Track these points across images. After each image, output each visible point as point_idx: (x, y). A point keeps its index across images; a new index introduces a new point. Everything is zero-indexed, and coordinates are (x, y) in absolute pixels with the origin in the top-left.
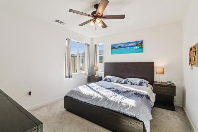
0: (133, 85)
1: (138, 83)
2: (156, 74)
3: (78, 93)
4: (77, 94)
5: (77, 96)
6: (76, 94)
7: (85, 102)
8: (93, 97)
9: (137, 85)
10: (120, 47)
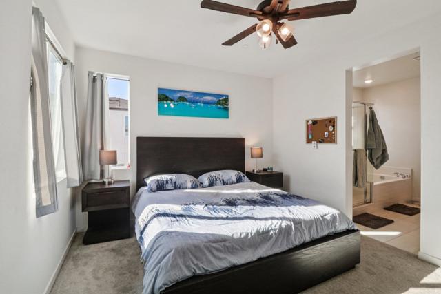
0: (227, 184)
1: (234, 179)
2: (252, 157)
3: (214, 245)
4: (218, 250)
5: (222, 255)
6: (215, 252)
7: (260, 259)
8: (271, 232)
9: (233, 183)
10: (182, 99)
